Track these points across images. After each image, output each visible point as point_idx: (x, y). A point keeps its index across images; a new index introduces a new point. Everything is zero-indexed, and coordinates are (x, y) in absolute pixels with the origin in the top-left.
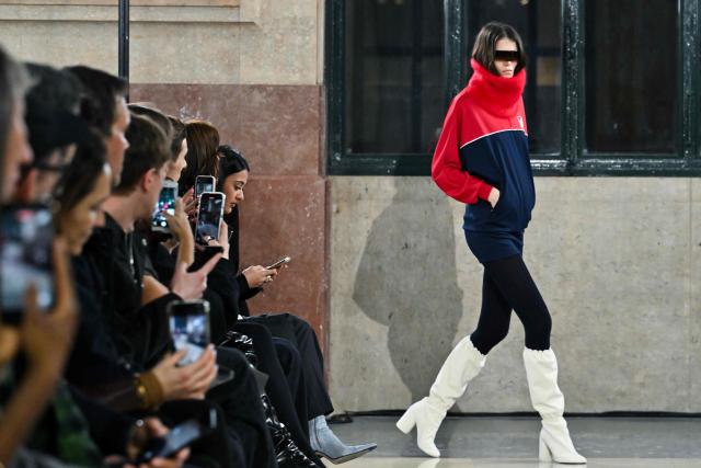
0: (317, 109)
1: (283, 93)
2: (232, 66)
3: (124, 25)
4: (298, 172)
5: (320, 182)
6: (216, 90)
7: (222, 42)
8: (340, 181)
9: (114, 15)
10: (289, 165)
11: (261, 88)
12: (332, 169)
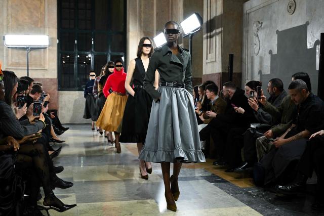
0: (56, 81)
1: (51, 79)
2: (44, 76)
3: (28, 70)
4: (54, 90)
5: (57, 92)
6: (42, 79)
7: (42, 72)
8: (60, 92)
9: (26, 68)
10: (53, 89)
11: (48, 79)
12: (59, 90)
